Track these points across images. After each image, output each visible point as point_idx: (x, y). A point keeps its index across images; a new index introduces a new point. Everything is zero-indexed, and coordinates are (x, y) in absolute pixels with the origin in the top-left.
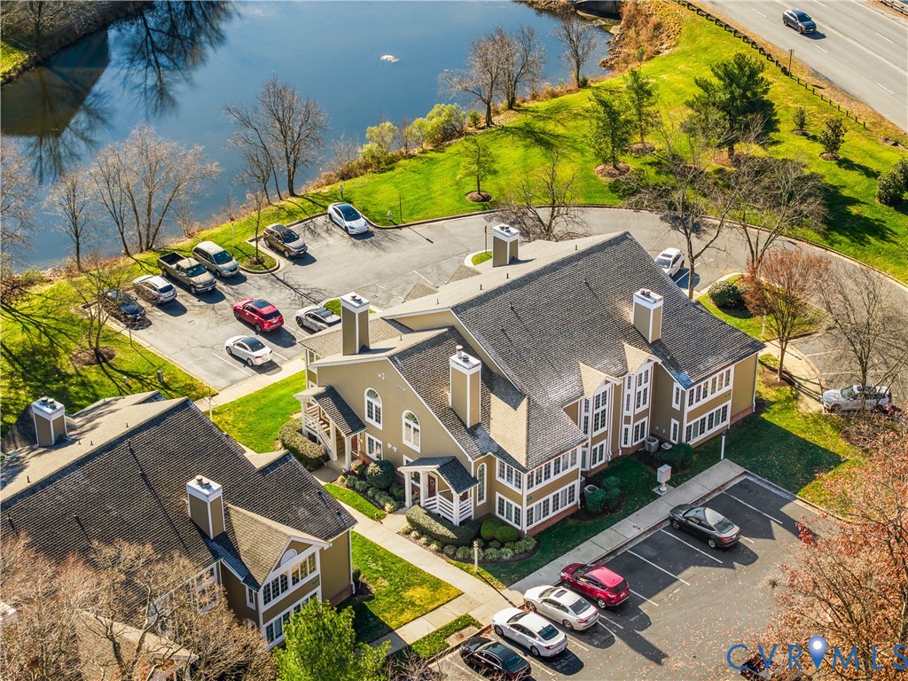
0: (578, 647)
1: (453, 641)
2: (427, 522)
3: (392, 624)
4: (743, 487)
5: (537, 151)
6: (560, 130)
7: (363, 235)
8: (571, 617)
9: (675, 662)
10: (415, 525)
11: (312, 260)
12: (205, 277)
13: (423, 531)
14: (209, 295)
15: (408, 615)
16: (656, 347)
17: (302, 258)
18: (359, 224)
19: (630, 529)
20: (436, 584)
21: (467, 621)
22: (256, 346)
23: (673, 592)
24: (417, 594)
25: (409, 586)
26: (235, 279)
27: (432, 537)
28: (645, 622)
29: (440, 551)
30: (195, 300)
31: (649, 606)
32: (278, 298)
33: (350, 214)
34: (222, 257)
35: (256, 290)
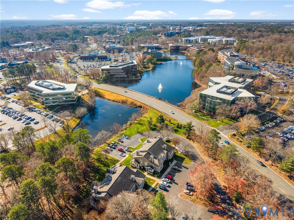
0: (170, 185)
1: (157, 186)
2: (150, 173)
3: (151, 186)
4: (177, 163)
5: (141, 125)
6: (142, 123)
7: (128, 138)
8: (168, 181)
9: (179, 184)
10: (148, 173)
11: (124, 142)
12: (114, 146)
13: (149, 174)
14: (115, 148)
15: (152, 184)
16: (166, 150)
17: (122, 142)
18: (127, 137)
19: (169, 170)
20: (153, 180)
21: (158, 184)
22: (123, 154)
23: (175, 176)
24: (151, 181)
25: (150, 181)
26: (116, 146)
27: (151, 174)
28: (175, 180)
29: (152, 176)
30: (113, 149)
31: (174, 178)
32: (122, 147)
33: (126, 136)
34: (115, 144)
35: (119, 147)
